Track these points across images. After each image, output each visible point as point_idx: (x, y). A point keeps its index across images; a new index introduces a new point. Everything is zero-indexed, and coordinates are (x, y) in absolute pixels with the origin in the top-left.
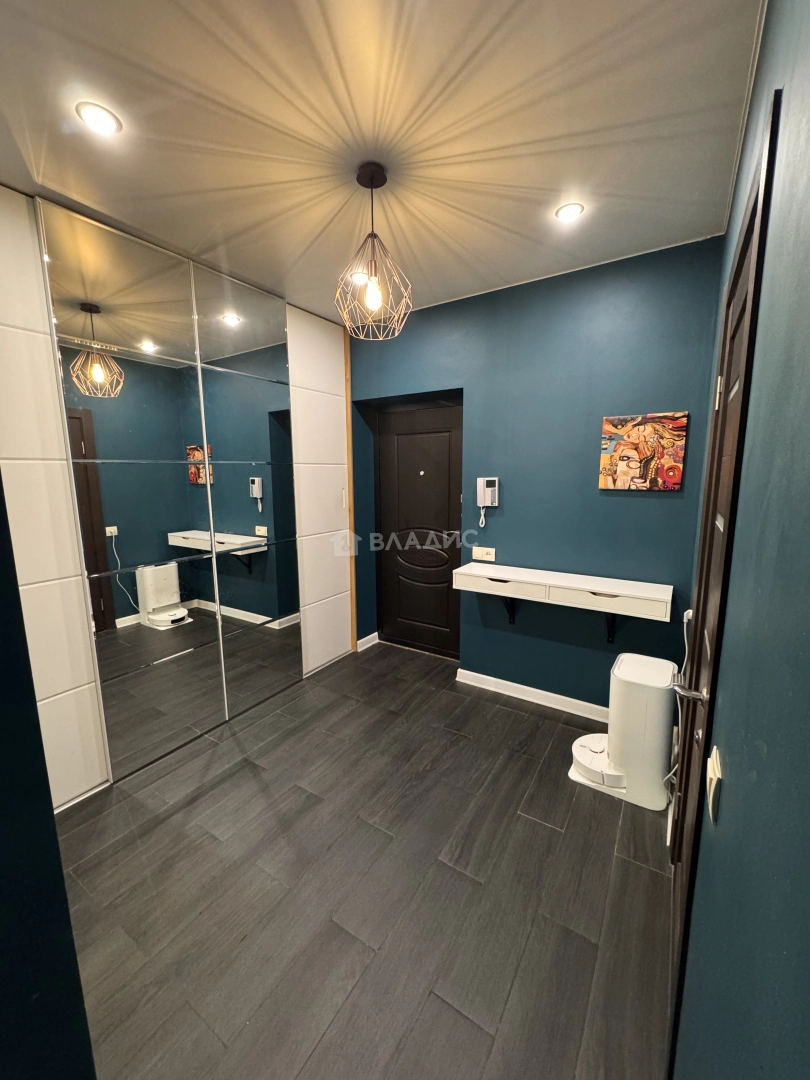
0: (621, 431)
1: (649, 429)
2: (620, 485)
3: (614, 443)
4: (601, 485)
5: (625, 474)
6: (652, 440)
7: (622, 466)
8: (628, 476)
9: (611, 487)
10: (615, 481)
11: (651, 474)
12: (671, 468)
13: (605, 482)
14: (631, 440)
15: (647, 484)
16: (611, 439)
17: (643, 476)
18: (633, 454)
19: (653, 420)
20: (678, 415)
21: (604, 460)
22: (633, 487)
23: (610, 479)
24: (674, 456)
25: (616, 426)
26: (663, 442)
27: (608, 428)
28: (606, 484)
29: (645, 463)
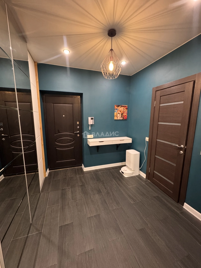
0: (118, 108)
1: (122, 108)
2: (118, 119)
3: (117, 110)
4: (115, 119)
5: (119, 116)
6: (123, 110)
7: (118, 115)
8: (119, 117)
9: (117, 119)
10: (117, 118)
11: (123, 117)
12: (126, 115)
13: (115, 118)
14: (120, 110)
15: (122, 118)
16: (116, 109)
17: (122, 117)
18: (120, 113)
19: (123, 106)
20: (126, 106)
21: (115, 114)
22: (120, 119)
23: (116, 117)
24: (126, 113)
25: (117, 107)
26: (124, 111)
27: (116, 107)
28: (116, 118)
29: (122, 114)
